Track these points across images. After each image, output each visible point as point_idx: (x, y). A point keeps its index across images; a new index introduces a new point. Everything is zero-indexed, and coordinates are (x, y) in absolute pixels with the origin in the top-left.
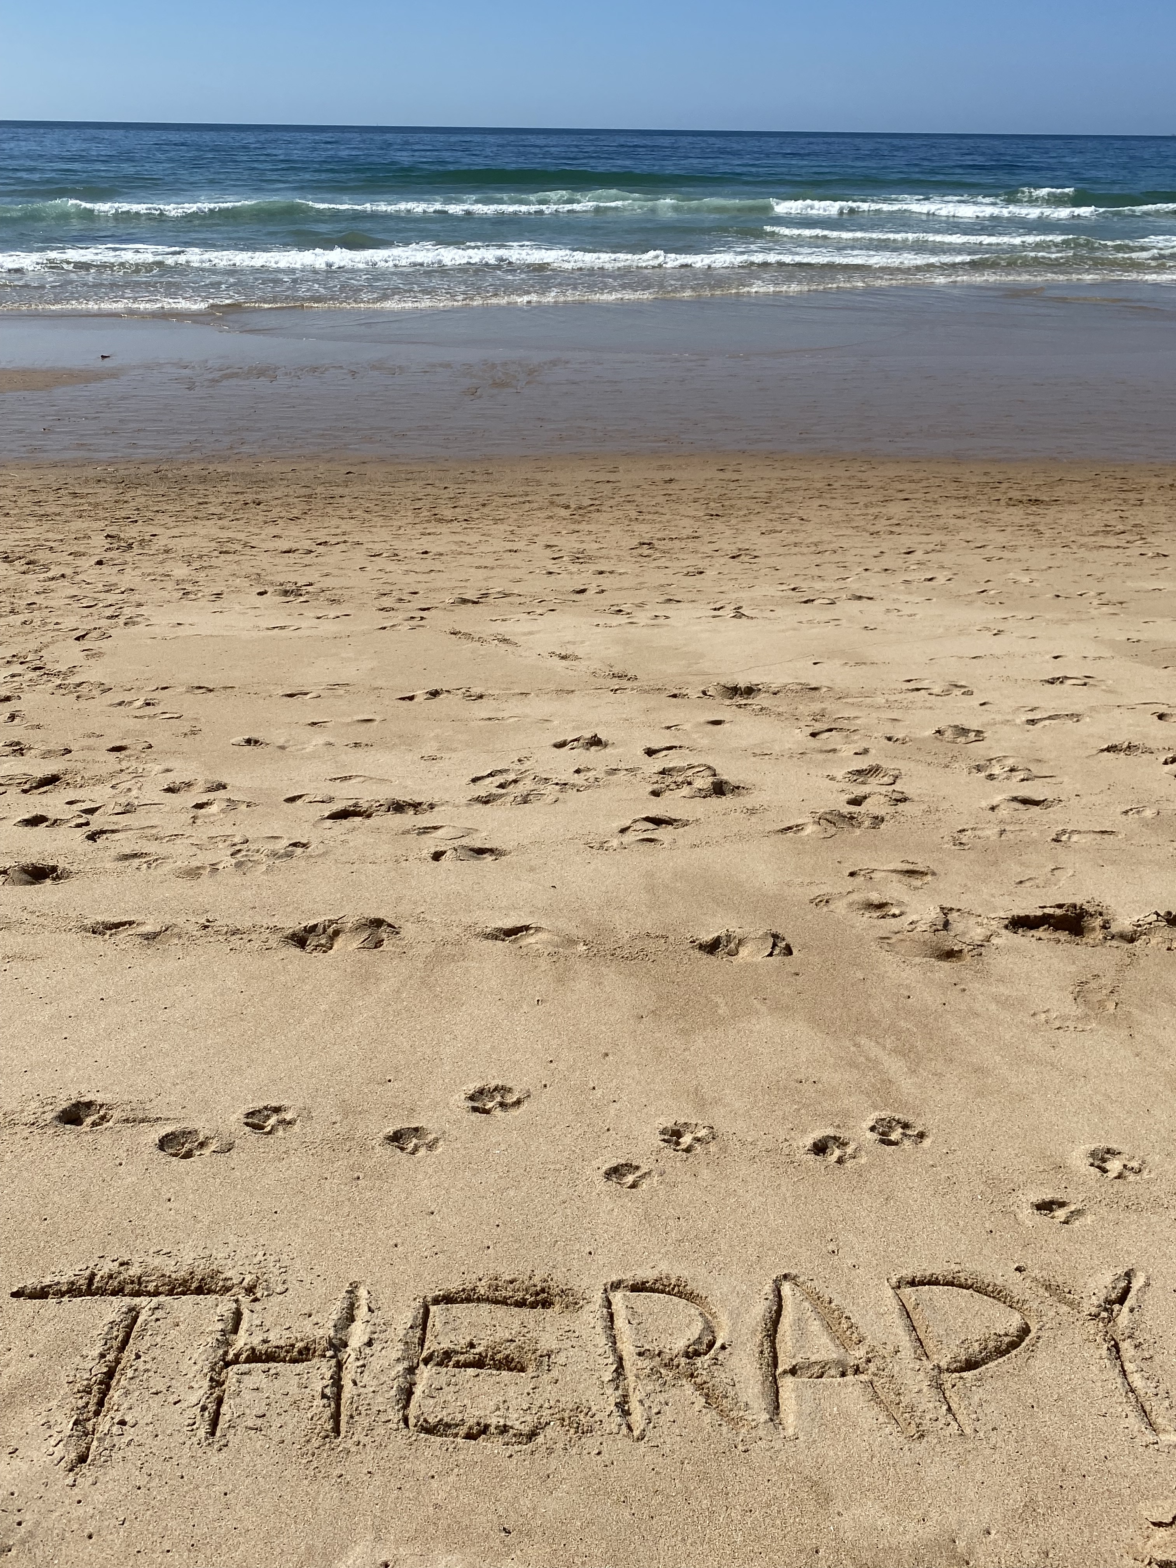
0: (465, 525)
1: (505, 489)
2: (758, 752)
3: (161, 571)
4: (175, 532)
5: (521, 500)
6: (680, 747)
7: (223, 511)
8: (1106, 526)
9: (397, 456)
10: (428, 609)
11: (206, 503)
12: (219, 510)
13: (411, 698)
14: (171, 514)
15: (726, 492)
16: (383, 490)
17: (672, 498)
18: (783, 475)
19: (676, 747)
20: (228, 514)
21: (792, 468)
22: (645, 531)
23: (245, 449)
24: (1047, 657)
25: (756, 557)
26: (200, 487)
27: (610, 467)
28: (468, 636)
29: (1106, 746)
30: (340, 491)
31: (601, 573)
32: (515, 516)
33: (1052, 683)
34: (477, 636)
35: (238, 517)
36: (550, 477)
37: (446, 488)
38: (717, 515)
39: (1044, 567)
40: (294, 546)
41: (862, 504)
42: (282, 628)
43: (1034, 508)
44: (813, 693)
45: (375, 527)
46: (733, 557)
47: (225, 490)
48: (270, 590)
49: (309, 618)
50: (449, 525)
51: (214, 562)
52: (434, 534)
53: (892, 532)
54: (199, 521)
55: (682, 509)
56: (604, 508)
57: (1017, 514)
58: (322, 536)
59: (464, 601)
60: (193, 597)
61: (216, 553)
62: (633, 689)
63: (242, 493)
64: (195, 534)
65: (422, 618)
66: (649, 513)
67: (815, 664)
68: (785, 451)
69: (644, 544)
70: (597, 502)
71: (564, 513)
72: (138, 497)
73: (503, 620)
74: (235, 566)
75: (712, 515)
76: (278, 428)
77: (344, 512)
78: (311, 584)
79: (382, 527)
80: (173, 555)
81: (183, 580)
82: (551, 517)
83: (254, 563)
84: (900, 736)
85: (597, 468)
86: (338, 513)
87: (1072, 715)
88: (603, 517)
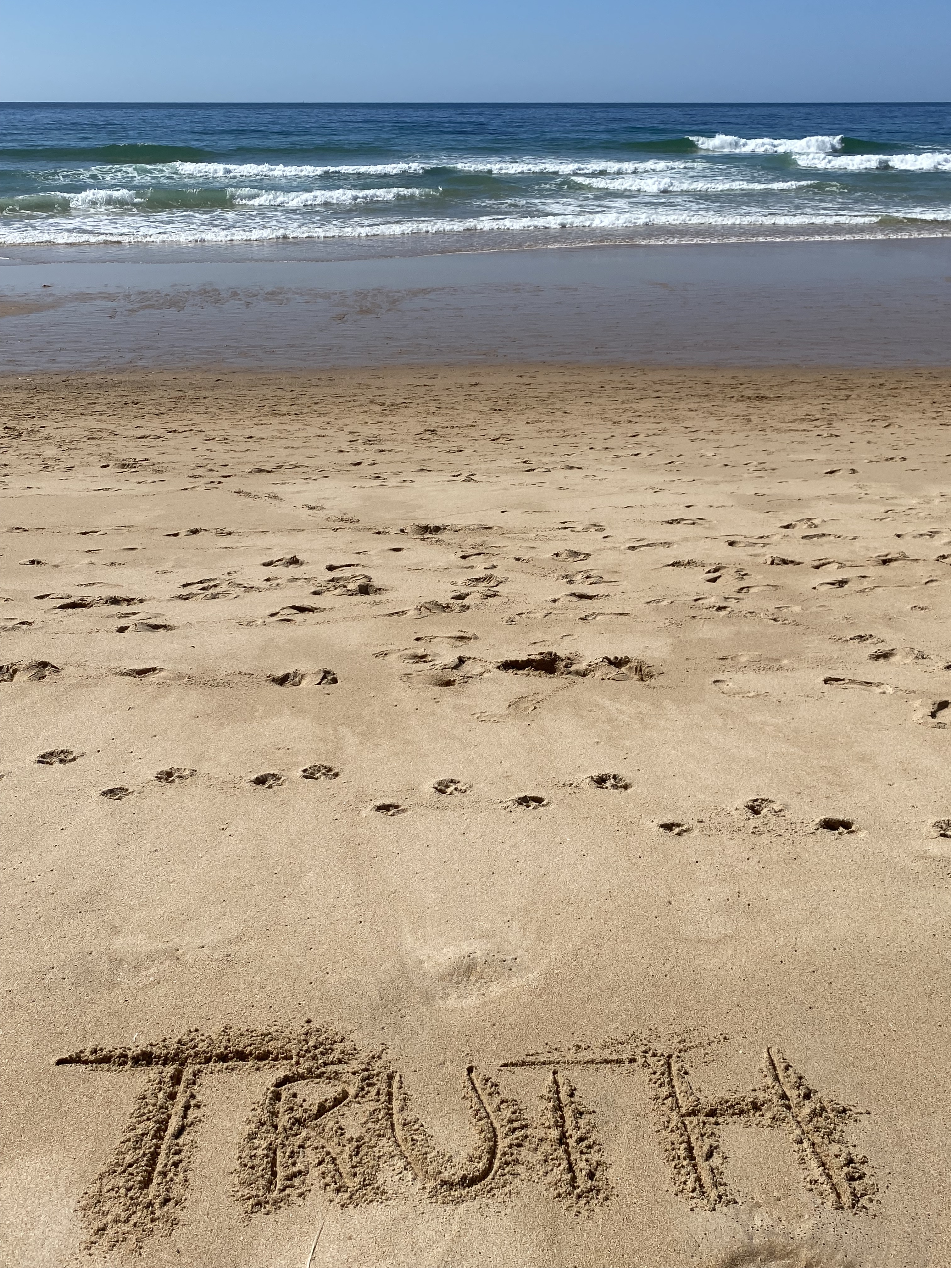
0: (293, 417)
1: (339, 391)
2: (412, 568)
3: (36, 452)
4: (61, 425)
5: (348, 399)
6: (357, 565)
7: (105, 409)
8: (807, 415)
9: (262, 367)
10: (229, 476)
11: (95, 403)
12: (104, 408)
13: (176, 535)
14: (63, 412)
15: (516, 393)
16: (241, 393)
17: (471, 397)
18: (567, 379)
19: (353, 565)
20: (108, 411)
21: (579, 374)
22: (434, 422)
23: (141, 363)
24: (682, 506)
25: (511, 440)
26: (95, 392)
27: (430, 375)
28: (248, 494)
29: (671, 562)
30: (206, 393)
31: (382, 451)
32: (337, 411)
33: (671, 523)
34: (253, 494)
35: (115, 413)
36: (379, 383)
37: (292, 391)
38: (500, 410)
39: (732, 445)
40: (148, 433)
41: (620, 401)
42: (106, 490)
43: (757, 403)
44: (487, 531)
45: (221, 419)
46: (494, 440)
47: (114, 394)
48: (111, 464)
49: (131, 482)
50: (281, 418)
51: (81, 445)
52: (265, 424)
53: (630, 421)
54: (83, 417)
55: (474, 405)
56: (411, 405)
57: (741, 408)
58: (174, 426)
59: (260, 471)
60: (51, 469)
61: (85, 439)
62: (349, 528)
63: (127, 396)
64: (75, 426)
65: (220, 482)
66: (446, 408)
67: (503, 512)
68: (578, 361)
69: (428, 430)
70: (409, 401)
71: (378, 409)
72: (43, 400)
73: (283, 484)
74: (95, 448)
75: (496, 410)
76: (174, 346)
77: (202, 409)
78: (146, 460)
79: (226, 419)
80: (51, 441)
81: (49, 458)
82: (366, 412)
83: (111, 446)
84: (526, 558)
85: (421, 375)
86: (197, 410)
87: (665, 543)
88: (407, 412)
